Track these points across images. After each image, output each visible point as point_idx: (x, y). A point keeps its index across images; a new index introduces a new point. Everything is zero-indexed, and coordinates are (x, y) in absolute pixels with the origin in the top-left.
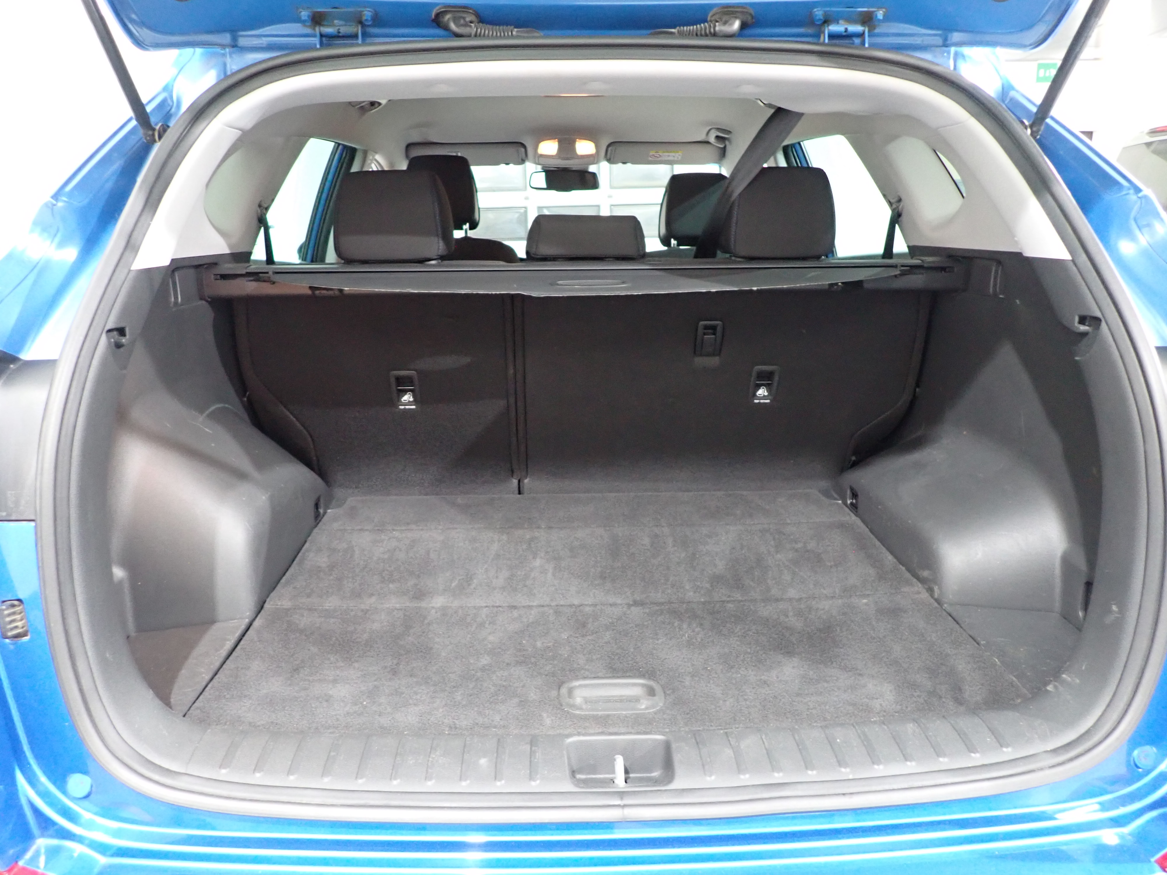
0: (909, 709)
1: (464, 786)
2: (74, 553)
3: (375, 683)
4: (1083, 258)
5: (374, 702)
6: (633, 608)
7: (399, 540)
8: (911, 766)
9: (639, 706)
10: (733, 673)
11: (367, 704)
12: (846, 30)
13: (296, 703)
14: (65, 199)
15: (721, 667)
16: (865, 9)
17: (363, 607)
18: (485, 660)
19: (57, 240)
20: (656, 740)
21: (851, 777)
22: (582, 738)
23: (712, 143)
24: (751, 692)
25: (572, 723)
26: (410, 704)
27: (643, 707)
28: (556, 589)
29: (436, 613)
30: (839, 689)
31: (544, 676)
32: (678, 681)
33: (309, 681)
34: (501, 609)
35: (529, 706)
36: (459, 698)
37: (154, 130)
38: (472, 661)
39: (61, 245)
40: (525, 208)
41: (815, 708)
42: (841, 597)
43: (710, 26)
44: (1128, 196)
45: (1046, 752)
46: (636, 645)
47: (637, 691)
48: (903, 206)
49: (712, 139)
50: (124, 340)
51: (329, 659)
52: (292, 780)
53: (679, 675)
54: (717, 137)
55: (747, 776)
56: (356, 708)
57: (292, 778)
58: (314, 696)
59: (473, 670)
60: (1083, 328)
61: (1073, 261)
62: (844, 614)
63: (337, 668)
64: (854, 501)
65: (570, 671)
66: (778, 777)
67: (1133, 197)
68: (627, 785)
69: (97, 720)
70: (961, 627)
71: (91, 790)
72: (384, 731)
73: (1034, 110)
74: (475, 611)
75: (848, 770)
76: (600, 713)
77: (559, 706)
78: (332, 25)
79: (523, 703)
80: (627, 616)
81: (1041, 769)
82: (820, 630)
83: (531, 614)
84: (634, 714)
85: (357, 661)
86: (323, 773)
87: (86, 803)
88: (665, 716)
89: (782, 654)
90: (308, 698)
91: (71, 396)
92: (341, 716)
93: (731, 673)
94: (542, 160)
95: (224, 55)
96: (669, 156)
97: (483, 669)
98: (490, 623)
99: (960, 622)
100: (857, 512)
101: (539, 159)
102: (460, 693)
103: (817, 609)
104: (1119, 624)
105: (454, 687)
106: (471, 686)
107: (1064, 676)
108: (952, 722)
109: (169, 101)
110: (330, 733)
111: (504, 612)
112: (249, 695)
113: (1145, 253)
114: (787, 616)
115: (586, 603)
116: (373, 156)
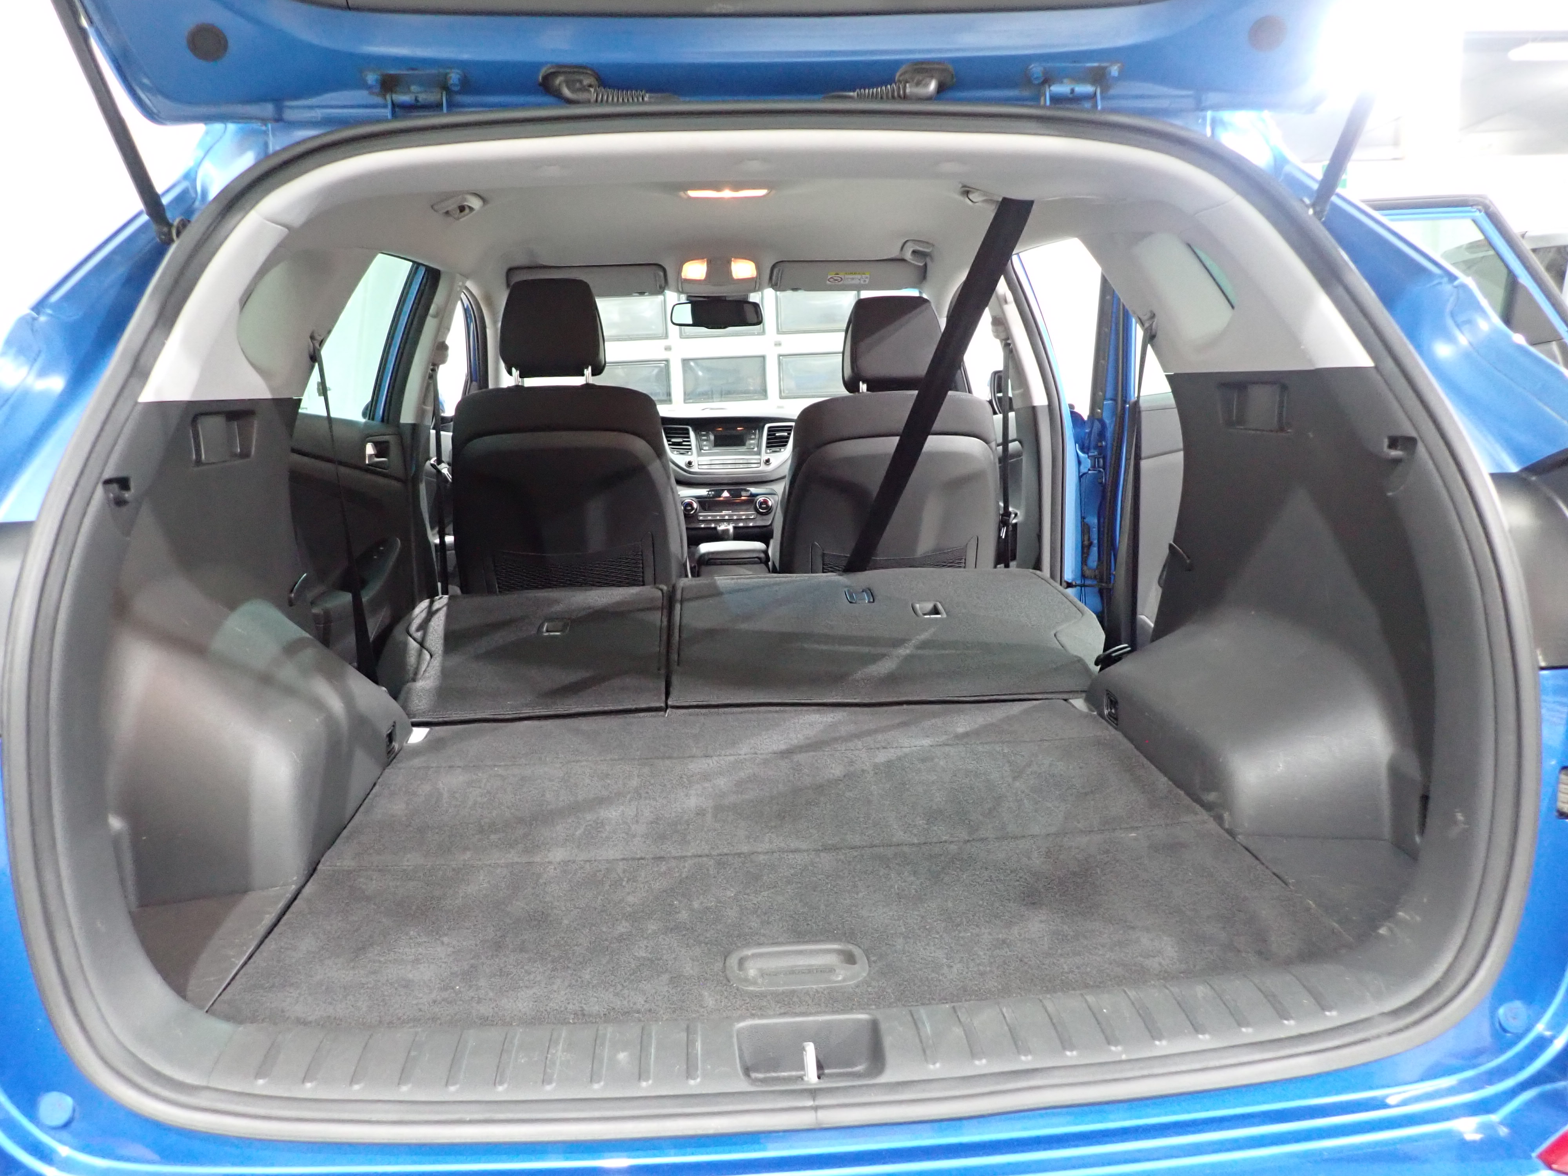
0: (1198, 968)
1: (597, 1089)
2: (54, 780)
3: (473, 961)
4: (1389, 364)
5: (470, 987)
6: (822, 854)
7: (503, 778)
8: (1205, 1041)
9: (834, 978)
10: (960, 932)
11: (460, 988)
12: (1073, 91)
13: (362, 991)
14: (49, 311)
15: (943, 925)
16: (1096, 64)
17: (454, 864)
18: (623, 927)
19: (37, 366)
20: (859, 1021)
21: (1124, 1057)
22: (757, 1022)
23: (909, 260)
24: (985, 954)
25: (743, 1002)
26: (520, 987)
27: (840, 978)
28: (718, 834)
29: (555, 869)
30: (1103, 946)
31: (703, 945)
32: (886, 944)
33: (380, 962)
34: (643, 862)
35: (685, 983)
36: (588, 977)
37: (170, 225)
38: (604, 930)
39: (43, 373)
40: (667, 361)
41: (1072, 972)
42: (1102, 831)
43: (899, 88)
44: (1439, 287)
45: (1383, 1014)
46: (828, 901)
47: (831, 960)
48: (1157, 323)
49: (908, 256)
50: (127, 495)
51: (407, 934)
52: (357, 1090)
53: (888, 937)
54: (914, 252)
55: (984, 1061)
56: (445, 995)
57: (356, 1087)
58: (387, 981)
59: (606, 940)
60: (1395, 453)
61: (1376, 368)
62: (1107, 852)
63: (419, 944)
64: (1113, 711)
65: (739, 936)
66: (1026, 1061)
67: (1448, 288)
68: (821, 1081)
69: (83, 1015)
70: (1263, 864)
71: (73, 1115)
72: (485, 1022)
73: (1315, 186)
74: (608, 865)
75: (1120, 1048)
76: (781, 989)
77: (724, 982)
78: (409, 91)
79: (676, 980)
80: (815, 865)
81: (1378, 1037)
82: (1074, 874)
83: (684, 867)
84: (827, 987)
85: (446, 935)
86: (400, 1079)
87: (64, 1135)
88: (870, 989)
89: (1025, 905)
90: (380, 984)
91: (54, 567)
92: (425, 1005)
93: (957, 932)
94: (687, 287)
95: (265, 133)
96: (853, 279)
97: (620, 939)
98: (629, 880)
99: (1260, 857)
100: (1117, 724)
101: (683, 285)
102: (588, 971)
103: (1070, 848)
104: (1466, 839)
105: (581, 963)
106: (604, 961)
107: (1401, 914)
108: (1257, 981)
109: (192, 192)
110: (410, 1028)
111: (647, 865)
112: (297, 982)
113: (1466, 356)
114: (1029, 858)
115: (760, 850)
116: (464, 283)
